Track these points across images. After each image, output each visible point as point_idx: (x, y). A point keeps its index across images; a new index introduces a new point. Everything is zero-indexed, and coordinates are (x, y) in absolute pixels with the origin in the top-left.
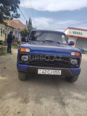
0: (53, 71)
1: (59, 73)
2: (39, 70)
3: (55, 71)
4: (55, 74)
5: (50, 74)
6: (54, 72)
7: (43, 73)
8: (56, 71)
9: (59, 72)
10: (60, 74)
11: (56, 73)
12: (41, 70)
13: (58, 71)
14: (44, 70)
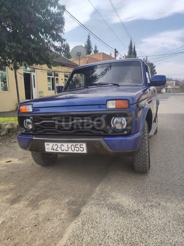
0: (70, 145)
1: (82, 149)
2: (47, 145)
3: (74, 144)
4: (75, 152)
5: (65, 151)
6: (73, 146)
7: (54, 150)
8: (77, 146)
9: (81, 146)
10: (85, 151)
11: (76, 149)
12: (49, 145)
13: (79, 144)
14: (55, 144)
